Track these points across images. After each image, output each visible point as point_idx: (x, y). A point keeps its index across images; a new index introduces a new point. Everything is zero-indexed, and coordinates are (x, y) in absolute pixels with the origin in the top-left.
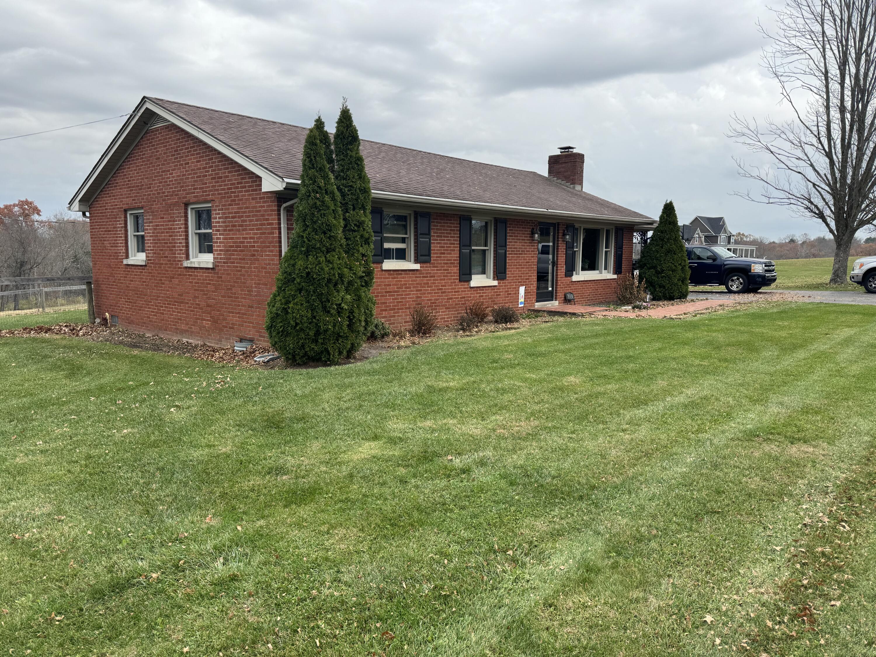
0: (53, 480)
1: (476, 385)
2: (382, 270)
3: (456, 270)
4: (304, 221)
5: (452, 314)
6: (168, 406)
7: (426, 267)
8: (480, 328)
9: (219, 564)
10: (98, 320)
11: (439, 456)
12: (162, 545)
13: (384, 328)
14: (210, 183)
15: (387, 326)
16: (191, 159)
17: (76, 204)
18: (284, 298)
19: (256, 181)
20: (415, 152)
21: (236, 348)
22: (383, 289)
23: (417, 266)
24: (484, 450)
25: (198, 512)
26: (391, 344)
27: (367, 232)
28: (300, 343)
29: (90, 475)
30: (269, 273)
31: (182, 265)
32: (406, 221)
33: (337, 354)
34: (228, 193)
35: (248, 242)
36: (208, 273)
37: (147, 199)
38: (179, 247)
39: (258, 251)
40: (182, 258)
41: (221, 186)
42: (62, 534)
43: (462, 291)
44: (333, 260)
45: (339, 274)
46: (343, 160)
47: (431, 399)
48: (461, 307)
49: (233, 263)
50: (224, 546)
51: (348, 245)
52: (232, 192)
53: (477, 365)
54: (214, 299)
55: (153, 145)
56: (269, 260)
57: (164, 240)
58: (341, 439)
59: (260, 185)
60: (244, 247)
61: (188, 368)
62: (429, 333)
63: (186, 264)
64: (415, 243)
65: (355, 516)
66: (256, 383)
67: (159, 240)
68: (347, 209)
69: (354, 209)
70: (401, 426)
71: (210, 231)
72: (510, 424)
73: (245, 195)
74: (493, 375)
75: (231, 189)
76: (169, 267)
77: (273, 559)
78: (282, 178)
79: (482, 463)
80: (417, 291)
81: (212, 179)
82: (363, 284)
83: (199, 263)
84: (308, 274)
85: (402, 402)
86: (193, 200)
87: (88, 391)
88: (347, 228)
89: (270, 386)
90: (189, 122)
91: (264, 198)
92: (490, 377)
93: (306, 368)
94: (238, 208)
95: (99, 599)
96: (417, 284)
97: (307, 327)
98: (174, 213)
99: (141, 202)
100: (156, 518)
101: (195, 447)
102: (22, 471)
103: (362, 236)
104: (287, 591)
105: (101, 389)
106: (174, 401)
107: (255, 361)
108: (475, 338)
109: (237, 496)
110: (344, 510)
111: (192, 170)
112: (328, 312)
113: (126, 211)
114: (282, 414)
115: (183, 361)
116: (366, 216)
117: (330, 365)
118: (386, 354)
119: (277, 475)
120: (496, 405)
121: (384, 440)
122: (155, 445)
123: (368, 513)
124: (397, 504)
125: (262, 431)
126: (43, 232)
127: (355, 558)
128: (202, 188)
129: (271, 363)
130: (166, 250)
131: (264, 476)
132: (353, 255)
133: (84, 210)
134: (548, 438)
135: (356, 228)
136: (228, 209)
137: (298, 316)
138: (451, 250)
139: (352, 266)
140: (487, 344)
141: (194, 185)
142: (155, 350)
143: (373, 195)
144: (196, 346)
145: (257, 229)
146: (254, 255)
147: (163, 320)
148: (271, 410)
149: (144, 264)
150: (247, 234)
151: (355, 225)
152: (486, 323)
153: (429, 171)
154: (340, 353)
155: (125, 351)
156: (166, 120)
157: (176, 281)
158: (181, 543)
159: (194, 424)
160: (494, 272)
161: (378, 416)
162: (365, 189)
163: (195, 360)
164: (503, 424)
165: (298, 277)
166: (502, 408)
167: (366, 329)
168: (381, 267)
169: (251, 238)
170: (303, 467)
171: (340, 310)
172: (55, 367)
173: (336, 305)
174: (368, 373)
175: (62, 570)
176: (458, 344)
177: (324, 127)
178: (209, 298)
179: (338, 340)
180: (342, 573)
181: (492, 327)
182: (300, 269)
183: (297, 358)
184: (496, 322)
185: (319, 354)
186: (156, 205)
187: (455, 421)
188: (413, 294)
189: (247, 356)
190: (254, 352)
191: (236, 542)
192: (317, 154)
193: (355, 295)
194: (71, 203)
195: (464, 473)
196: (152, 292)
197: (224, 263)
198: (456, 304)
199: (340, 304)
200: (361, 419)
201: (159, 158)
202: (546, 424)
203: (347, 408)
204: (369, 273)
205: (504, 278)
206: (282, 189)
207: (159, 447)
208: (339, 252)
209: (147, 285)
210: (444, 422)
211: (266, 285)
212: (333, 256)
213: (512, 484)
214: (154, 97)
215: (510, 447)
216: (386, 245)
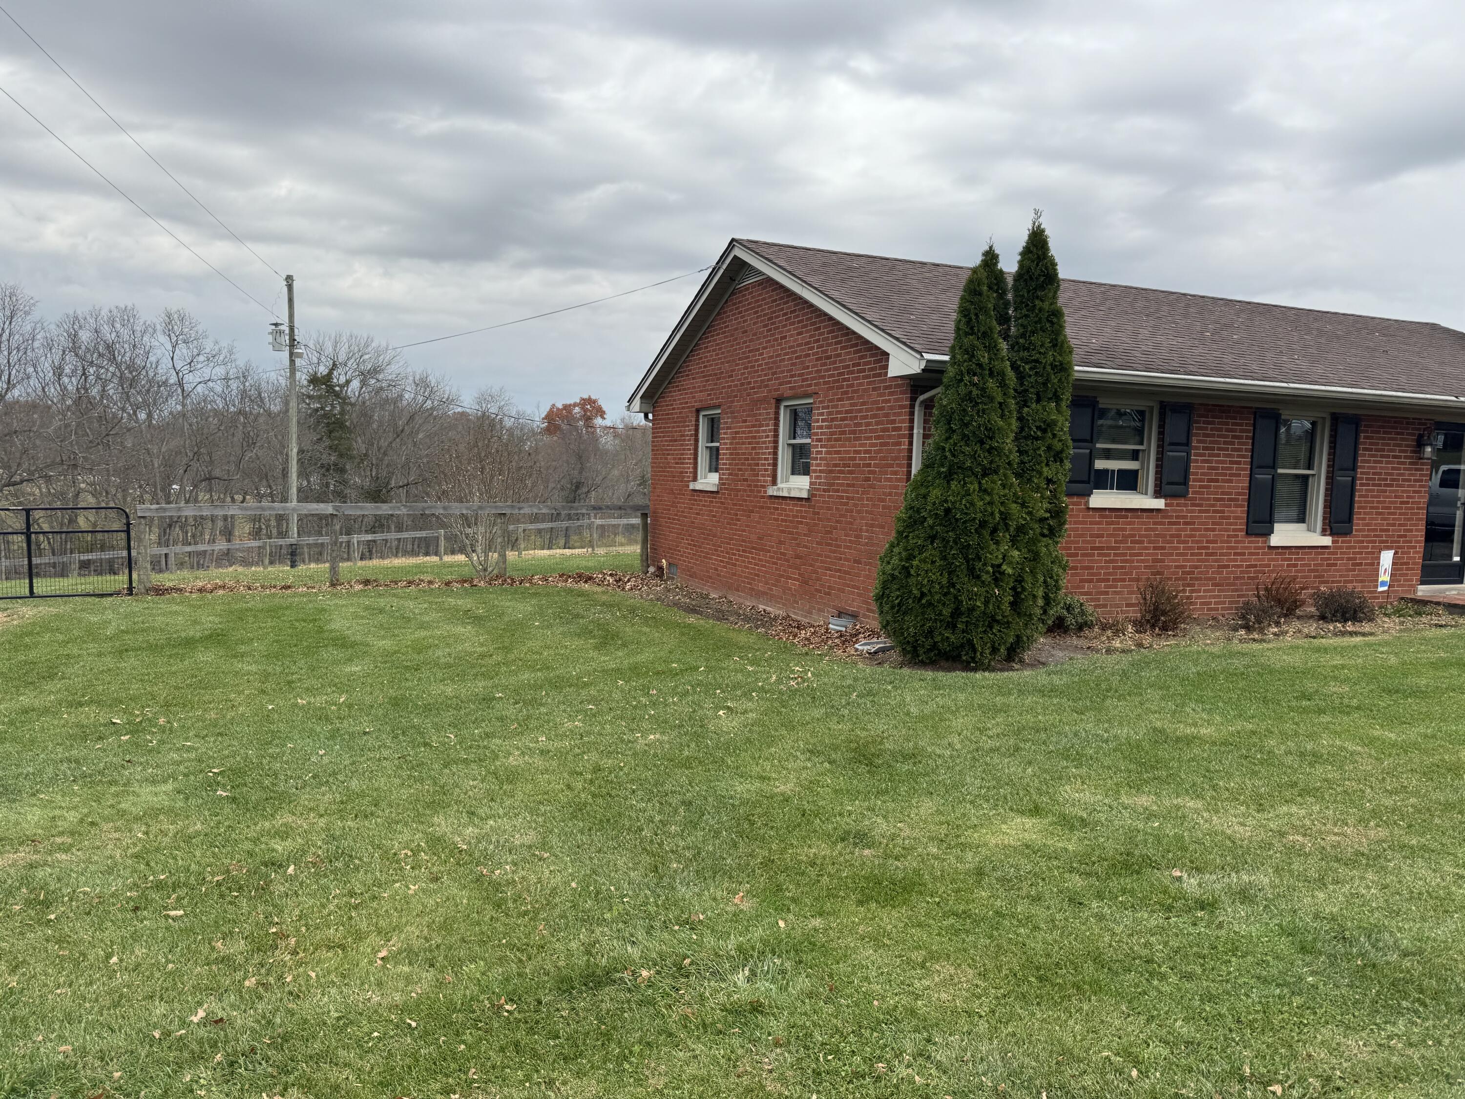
0: (546, 797)
1: (1255, 739)
2: (1089, 509)
3: (1241, 512)
4: (949, 424)
5: (1225, 597)
6: (716, 708)
7: (1178, 505)
8: (1285, 628)
9: (740, 978)
10: (652, 569)
11: (1155, 865)
12: (665, 926)
13: (1083, 613)
14: (814, 366)
15: (1090, 609)
16: (789, 331)
17: (637, 401)
18: (906, 549)
19: (880, 361)
20: (1174, 296)
21: (831, 626)
22: (1088, 542)
23: (1159, 504)
24: (1255, 869)
25: (726, 885)
26: (1095, 643)
27: (1060, 441)
28: (926, 627)
29: (594, 796)
30: (889, 508)
31: (765, 492)
32: (1142, 420)
33: (987, 651)
34: (838, 381)
35: (861, 459)
36: (802, 506)
37: (726, 393)
38: (764, 465)
39: (874, 472)
40: (765, 481)
41: (829, 370)
42: (539, 881)
43: (1251, 554)
44: (993, 489)
45: (1001, 513)
46: (1026, 316)
47: (1156, 755)
48: (1247, 584)
49: (837, 491)
50: (753, 949)
51: (1022, 462)
52: (845, 380)
53: (1265, 701)
54: (806, 547)
55: (740, 313)
56: (891, 487)
57: (744, 454)
58: (971, 802)
59: (886, 367)
60: (855, 465)
61: (757, 650)
62: (1173, 630)
63: (772, 491)
64: (1158, 460)
65: (976, 947)
66: (849, 687)
67: (738, 454)
68: (1025, 401)
69: (1038, 401)
70: (1087, 797)
71: (808, 441)
72: (1319, 826)
73: (861, 384)
74: (1297, 724)
75: (842, 374)
76: (748, 496)
77: (824, 991)
78: (920, 353)
79: (1244, 895)
80: (1155, 548)
81: (817, 359)
82: (1046, 532)
83: (789, 490)
84: (948, 511)
85: (1097, 753)
86: (789, 393)
87: (618, 672)
88: (1023, 434)
89: (870, 693)
90: (790, 272)
91: (890, 387)
92: (1289, 726)
93: (933, 670)
94: (852, 405)
95: (565, 991)
96: (1156, 536)
97: (939, 601)
98: (760, 414)
99: (717, 399)
100: (666, 880)
101: (742, 777)
102: (512, 777)
103: (1049, 448)
104: (837, 1052)
105: (635, 670)
106: (726, 700)
107: (857, 650)
108: (1270, 646)
109: (787, 869)
110: (957, 932)
111: (790, 347)
112: (978, 577)
113: (698, 411)
114: (881, 743)
115: (752, 639)
116: (1059, 412)
117: (975, 670)
118: (1081, 660)
119: (855, 845)
120: (1294, 785)
121: (1050, 819)
122: (686, 764)
123: (999, 946)
124: (1055, 941)
125: (845, 767)
126: (607, 442)
127: (963, 1024)
128: (803, 374)
129: (881, 654)
130: (746, 470)
131: (835, 843)
132: (1029, 480)
133: (646, 410)
134: (1405, 868)
135: (1039, 433)
136: (836, 406)
137: (925, 582)
138: (1231, 475)
139: (1027, 499)
140: (1295, 660)
141: (791, 370)
142: (718, 619)
143: (1076, 374)
144: (775, 619)
145: (878, 438)
146: (868, 479)
147: (734, 574)
148: (864, 734)
149: (715, 489)
150: (861, 445)
151: (1038, 428)
152: (1299, 618)
153: (1198, 329)
154: (994, 650)
155: (679, 616)
156: (761, 273)
157: (755, 516)
158: (693, 929)
159: (748, 738)
160: (1324, 519)
161: (1046, 771)
162: (1061, 364)
163: (769, 640)
164: (1303, 826)
165: (931, 516)
166: (1305, 792)
167: (1045, 612)
168: (1087, 502)
169: (866, 452)
170: (899, 841)
171: (998, 576)
172: (583, 633)
173: (993, 566)
174: (1041, 692)
175: (527, 936)
176: (1232, 655)
177: (996, 264)
178: (798, 545)
179: (991, 628)
180: (935, 1044)
181: (1312, 628)
182: (934, 503)
183: (921, 651)
184: (1323, 618)
185: (957, 648)
186: (738, 401)
187: (1199, 804)
188: (1147, 555)
189: (846, 640)
190: (856, 635)
191: (772, 947)
192: (983, 309)
193: (1029, 551)
194: (630, 401)
195: (1202, 909)
196: (723, 532)
197: (824, 490)
198: (1236, 578)
199: (999, 566)
200: (1015, 773)
201: (746, 332)
202: (1406, 840)
203: (992, 750)
204: (1058, 513)
205: (1348, 532)
206: (919, 371)
207: (692, 768)
208: (1005, 475)
209: (718, 522)
210: (1175, 802)
211: (883, 527)
212: (994, 482)
213: (1303, 950)
214: (745, 238)
215: (1313, 874)
216: (1100, 464)
